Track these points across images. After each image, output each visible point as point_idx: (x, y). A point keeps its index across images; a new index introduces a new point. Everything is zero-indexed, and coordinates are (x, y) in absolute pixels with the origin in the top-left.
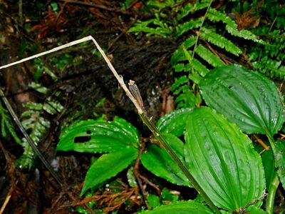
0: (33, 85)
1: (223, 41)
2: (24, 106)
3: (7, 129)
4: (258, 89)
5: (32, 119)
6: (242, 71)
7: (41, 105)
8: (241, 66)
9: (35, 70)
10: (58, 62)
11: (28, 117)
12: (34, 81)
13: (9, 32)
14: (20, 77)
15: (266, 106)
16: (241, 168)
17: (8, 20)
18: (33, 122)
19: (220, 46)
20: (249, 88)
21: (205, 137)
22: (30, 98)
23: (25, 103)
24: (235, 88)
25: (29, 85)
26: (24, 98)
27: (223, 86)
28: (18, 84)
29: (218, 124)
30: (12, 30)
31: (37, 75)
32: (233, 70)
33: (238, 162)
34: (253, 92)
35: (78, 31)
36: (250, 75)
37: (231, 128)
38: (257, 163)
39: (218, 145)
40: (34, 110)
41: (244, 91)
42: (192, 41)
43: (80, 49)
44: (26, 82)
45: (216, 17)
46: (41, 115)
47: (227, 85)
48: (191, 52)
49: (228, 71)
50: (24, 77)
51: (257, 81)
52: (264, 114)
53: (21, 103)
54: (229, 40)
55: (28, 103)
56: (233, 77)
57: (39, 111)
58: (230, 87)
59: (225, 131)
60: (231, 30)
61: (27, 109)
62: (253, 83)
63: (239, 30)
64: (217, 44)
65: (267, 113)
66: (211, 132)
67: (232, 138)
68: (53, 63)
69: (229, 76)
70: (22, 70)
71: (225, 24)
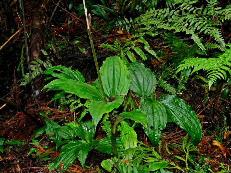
0: (43, 51)
1: (140, 52)
2: (34, 58)
3: (20, 68)
4: (147, 75)
5: (36, 66)
6: (143, 67)
7: (43, 62)
8: (144, 65)
9: (47, 46)
10: (60, 46)
11: (34, 65)
12: (44, 49)
13: (42, 22)
14: (38, 45)
15: (147, 83)
16: (121, 82)
17: (44, 17)
18: (35, 68)
19: (139, 53)
20: (143, 74)
21: (111, 65)
22: (39, 56)
23: (35, 57)
24: (137, 72)
25: (41, 50)
26: (36, 55)
27: (132, 70)
28: (36, 47)
29: (119, 63)
30: (44, 22)
31: (47, 48)
32: (140, 65)
33: (120, 79)
34: (144, 76)
35: (76, 37)
36: (146, 69)
37: (124, 66)
38: (128, 82)
39: (115, 70)
40: (38, 63)
41: (140, 74)
42: (127, 49)
43: (73, 44)
44: (40, 48)
45: (142, 41)
46: (40, 66)
47: (134, 69)
48: (124, 54)
49: (137, 65)
50: (40, 46)
51: (148, 73)
52: (145, 87)
53: (33, 56)
54: (143, 52)
55: (37, 58)
56: (138, 67)
57: (41, 64)
58: (134, 71)
59: (120, 66)
60: (147, 48)
61: (35, 60)
62: (146, 73)
63: (150, 49)
64: (137, 52)
65: (147, 87)
66: (114, 64)
67: (122, 70)
68: (57, 46)
69: (137, 67)
70: (41, 42)
71: (145, 45)
